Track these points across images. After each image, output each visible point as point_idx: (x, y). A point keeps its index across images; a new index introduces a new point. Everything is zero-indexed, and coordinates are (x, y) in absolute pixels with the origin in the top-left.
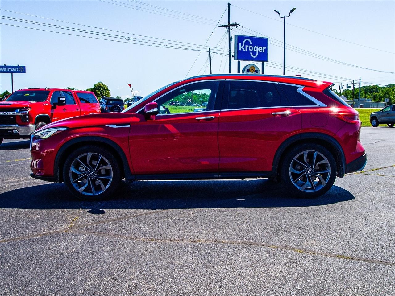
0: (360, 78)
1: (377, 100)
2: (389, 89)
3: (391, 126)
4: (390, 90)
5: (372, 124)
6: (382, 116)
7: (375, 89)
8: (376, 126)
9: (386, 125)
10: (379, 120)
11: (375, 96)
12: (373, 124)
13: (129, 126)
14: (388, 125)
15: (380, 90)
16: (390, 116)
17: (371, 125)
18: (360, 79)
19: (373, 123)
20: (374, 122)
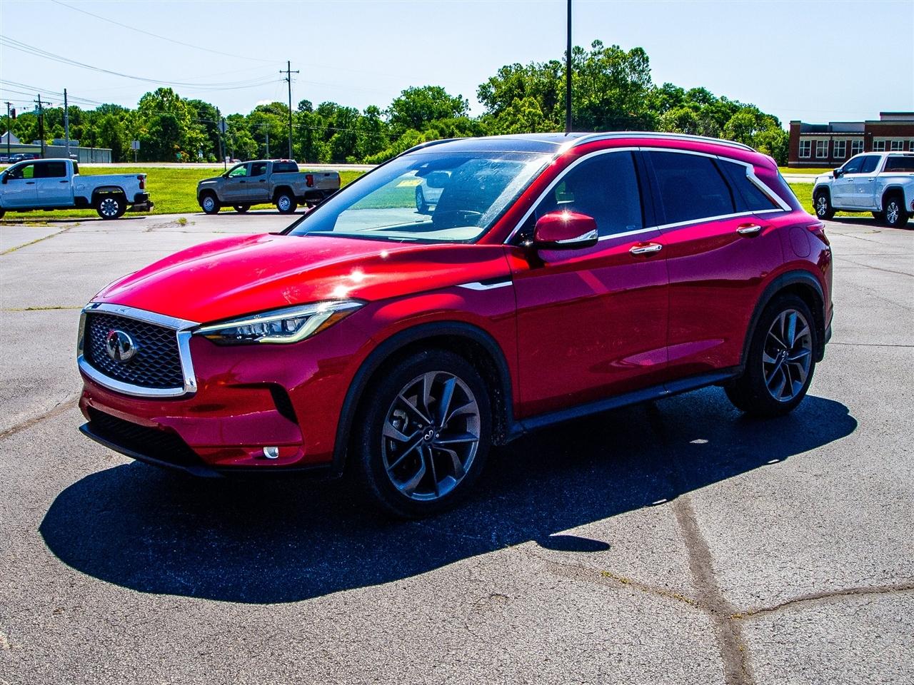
0: (65, 90)
1: (87, 142)
2: (113, 117)
3: (243, 212)
4: (115, 119)
5: (204, 208)
6: (229, 188)
7: (75, 116)
8: (214, 211)
9: (231, 209)
10: (221, 199)
11: (78, 133)
12: (207, 209)
13: (510, 283)
14: (236, 209)
15: (84, 118)
16: (248, 188)
17: (201, 209)
18: (65, 94)
19: (205, 205)
20: (209, 203)
